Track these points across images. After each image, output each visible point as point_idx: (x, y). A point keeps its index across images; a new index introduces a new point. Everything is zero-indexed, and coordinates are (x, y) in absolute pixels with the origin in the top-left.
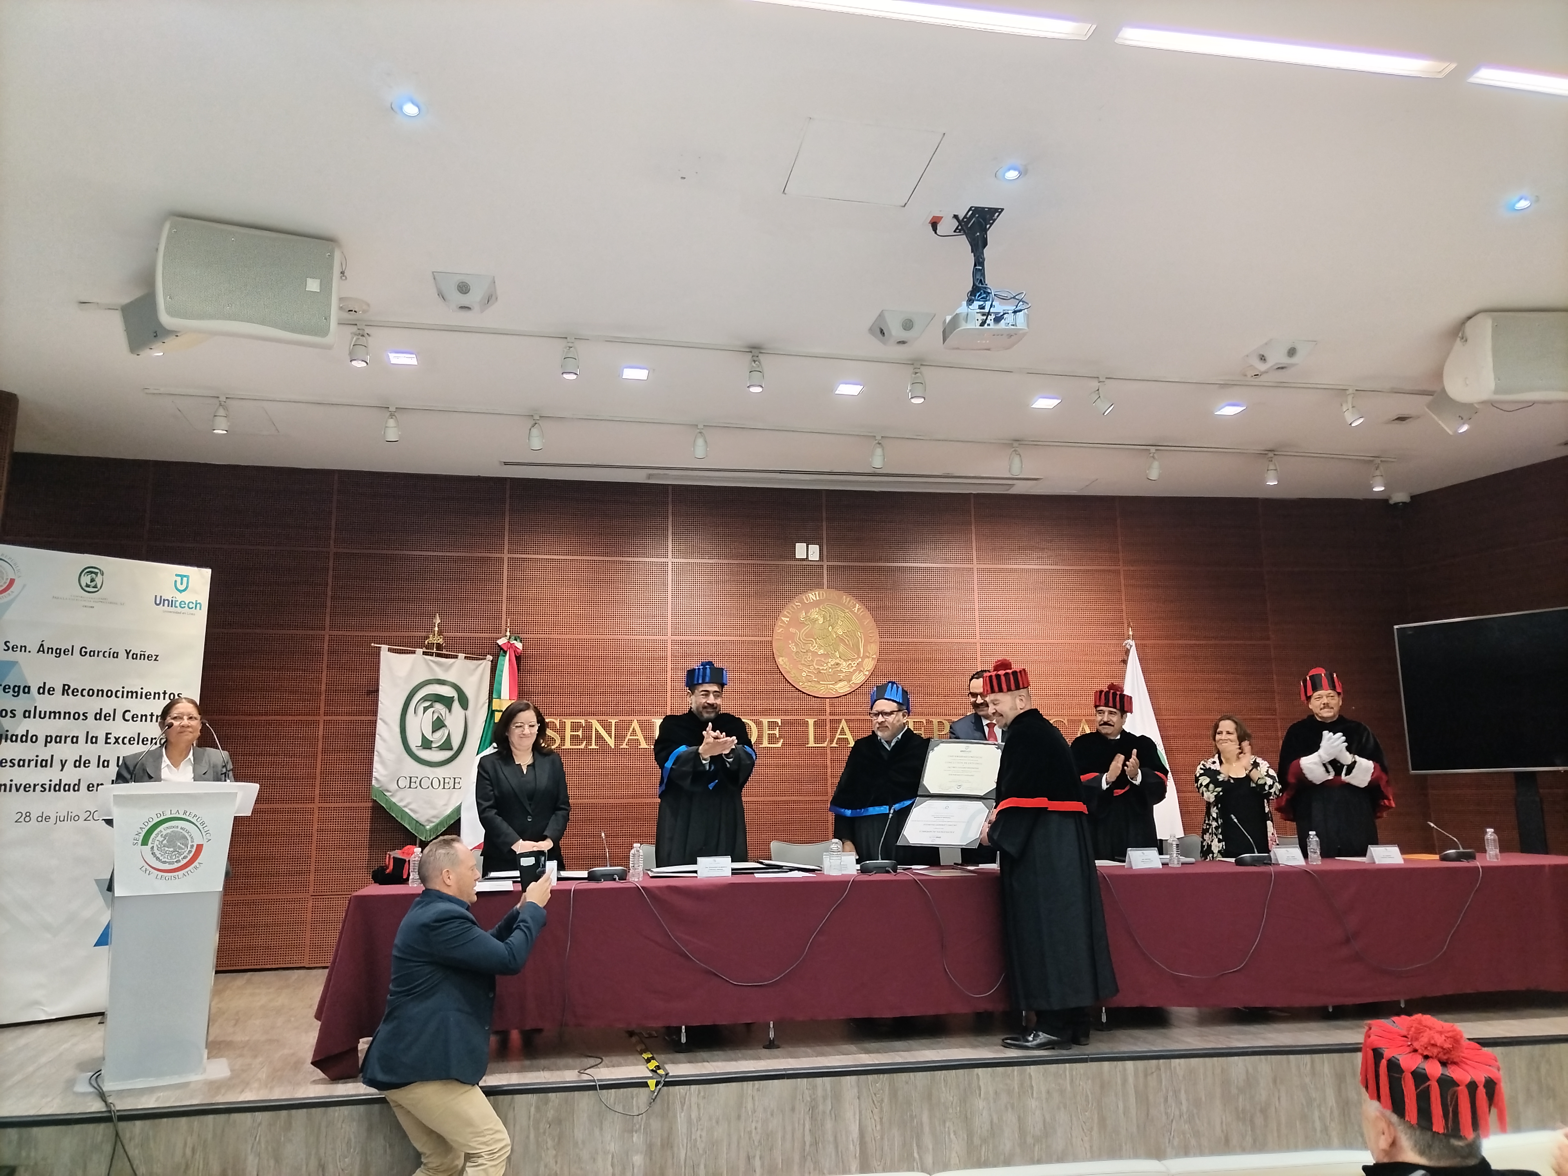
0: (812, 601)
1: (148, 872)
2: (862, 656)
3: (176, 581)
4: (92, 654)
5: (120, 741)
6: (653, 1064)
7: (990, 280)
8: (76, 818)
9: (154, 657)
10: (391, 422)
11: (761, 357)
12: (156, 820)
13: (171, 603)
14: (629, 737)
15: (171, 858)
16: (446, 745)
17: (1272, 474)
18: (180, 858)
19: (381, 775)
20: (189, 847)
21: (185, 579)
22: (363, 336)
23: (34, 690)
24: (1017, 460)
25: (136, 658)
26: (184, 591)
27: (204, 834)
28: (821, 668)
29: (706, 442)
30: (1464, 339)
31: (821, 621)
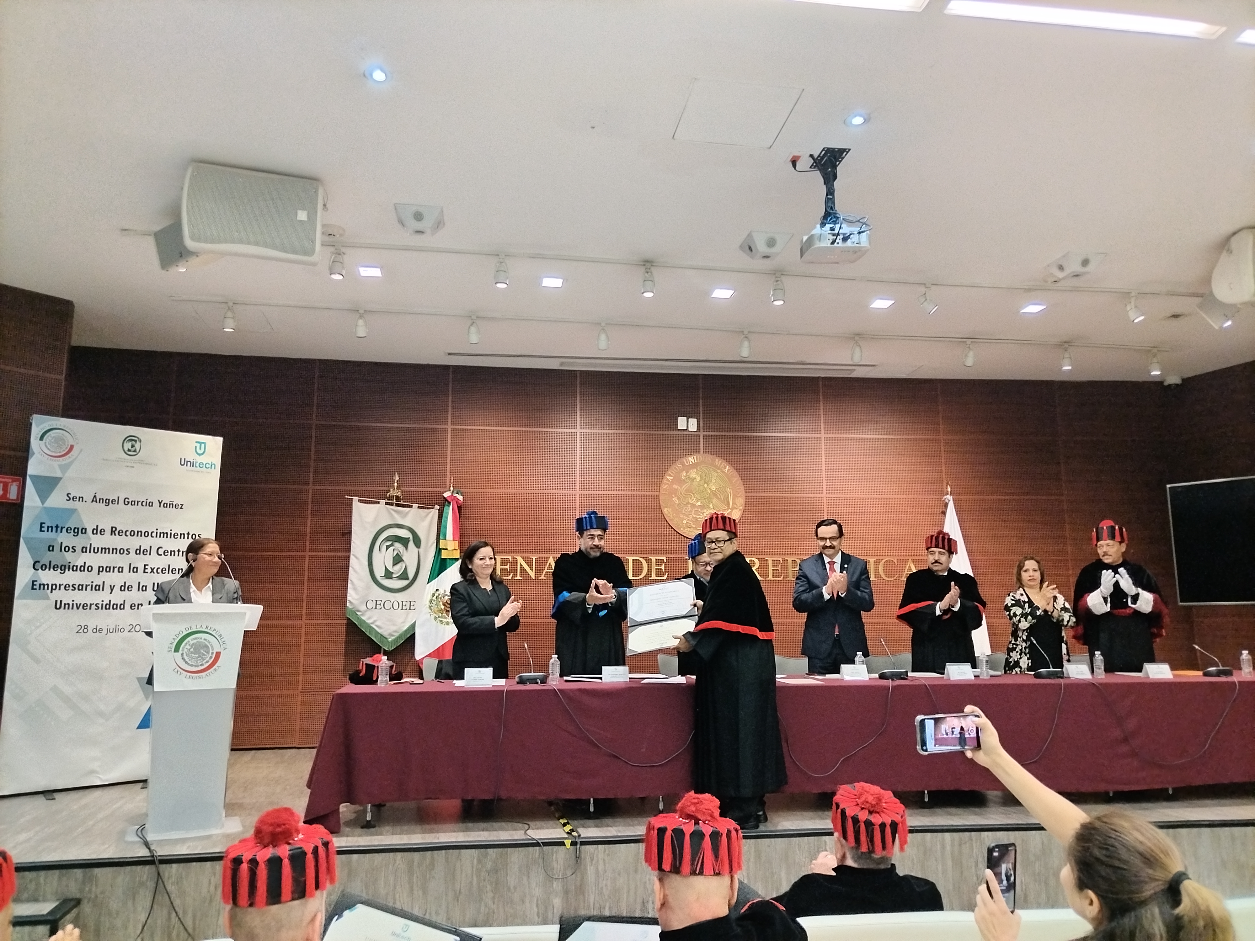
0: (691, 463)
1: (179, 673)
2: (731, 507)
3: (196, 447)
4: (133, 503)
5: (155, 570)
6: (568, 828)
7: (839, 207)
8: (122, 630)
9: (180, 506)
10: (361, 322)
11: (652, 269)
12: (185, 633)
13: (193, 464)
14: (546, 570)
15: (197, 663)
16: (404, 576)
17: (1067, 361)
18: (204, 662)
19: (353, 599)
20: (210, 654)
21: (203, 445)
22: (340, 254)
23: (89, 531)
24: (857, 350)
25: (167, 507)
26: (203, 454)
27: (221, 644)
28: (698, 517)
29: (607, 336)
30: (1230, 251)
31: (698, 479)
